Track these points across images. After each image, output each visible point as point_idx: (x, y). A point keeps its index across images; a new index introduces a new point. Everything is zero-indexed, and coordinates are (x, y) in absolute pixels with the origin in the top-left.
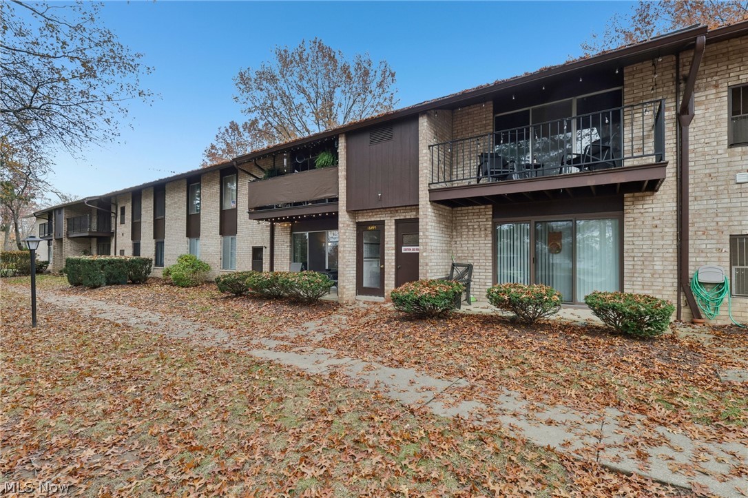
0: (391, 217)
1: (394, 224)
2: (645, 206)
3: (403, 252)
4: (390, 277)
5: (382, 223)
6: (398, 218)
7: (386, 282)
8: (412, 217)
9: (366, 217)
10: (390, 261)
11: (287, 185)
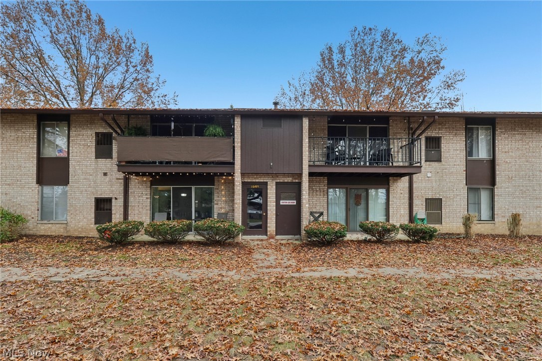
0: (272, 180)
1: (275, 185)
2: (398, 184)
3: (281, 204)
4: (272, 221)
5: (266, 184)
6: (278, 181)
7: (268, 225)
8: (289, 181)
9: (251, 179)
10: (272, 210)
11: (174, 145)
